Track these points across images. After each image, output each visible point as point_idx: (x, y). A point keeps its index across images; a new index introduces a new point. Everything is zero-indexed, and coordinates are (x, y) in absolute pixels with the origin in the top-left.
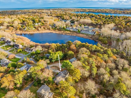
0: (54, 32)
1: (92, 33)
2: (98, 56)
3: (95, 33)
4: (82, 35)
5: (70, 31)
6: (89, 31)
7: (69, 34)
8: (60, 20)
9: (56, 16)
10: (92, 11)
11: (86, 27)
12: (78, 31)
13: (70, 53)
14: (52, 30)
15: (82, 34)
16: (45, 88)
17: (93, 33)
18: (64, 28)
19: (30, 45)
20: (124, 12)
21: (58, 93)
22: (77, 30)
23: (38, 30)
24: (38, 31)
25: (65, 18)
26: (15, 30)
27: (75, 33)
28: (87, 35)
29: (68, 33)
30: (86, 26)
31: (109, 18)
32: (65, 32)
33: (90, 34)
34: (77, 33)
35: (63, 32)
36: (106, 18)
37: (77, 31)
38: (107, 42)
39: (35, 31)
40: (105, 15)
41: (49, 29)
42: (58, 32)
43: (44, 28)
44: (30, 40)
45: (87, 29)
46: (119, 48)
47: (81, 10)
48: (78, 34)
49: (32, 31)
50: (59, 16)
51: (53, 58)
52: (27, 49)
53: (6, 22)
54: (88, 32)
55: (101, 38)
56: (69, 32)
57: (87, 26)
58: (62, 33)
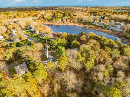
0: (78, 25)
1: (120, 30)
3: (124, 30)
4: (108, 31)
5: (95, 25)
7: (92, 29)
9: (90, 12)
11: (117, 23)
12: (105, 26)
15: (108, 29)
17: (122, 29)
18: (90, 22)
22: (103, 25)
25: (98, 14)
26: (44, 21)
28: (113, 31)
32: (89, 26)
33: (117, 30)
37: (104, 26)
39: (61, 23)
42: (82, 26)
43: (70, 21)
49: (58, 23)
50: (93, 13)
52: (41, 35)
53: (40, 14)
56: (93, 26)
57: (119, 23)
58: (86, 26)
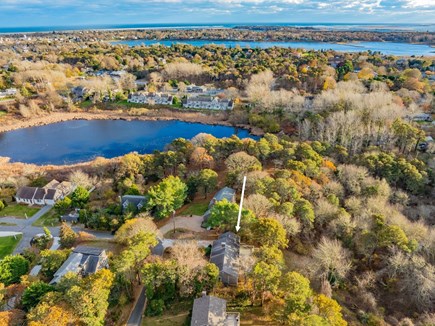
0: (89, 117)
1: (221, 105)
2: (295, 169)
3: (230, 105)
4: (194, 114)
5: (146, 106)
6: (210, 100)
7: (147, 118)
8: (84, 71)
9: (62, 58)
10: (177, 35)
12: (174, 102)
13: (210, 176)
14: (76, 112)
15: (190, 111)
16: (211, 305)
17: (226, 105)
18: (118, 99)
19: (28, 177)
20: (269, 36)
21: (246, 311)
22: (169, 100)
23: (19, 115)
24: (19, 118)
25: (104, 65)
27: (168, 112)
28: (208, 112)
29: (143, 114)
30: (192, 86)
31: (239, 55)
32: (130, 112)
33: (215, 108)
34: (173, 110)
35: (121, 111)
36: (233, 56)
37: (171, 103)
38: (278, 125)
39: (10, 122)
40: (224, 46)
41: (64, 108)
42: (103, 115)
43: (43, 107)
44: (8, 159)
45: (197, 94)
46: (325, 138)
47: (140, 35)
48: (177, 114)
50: (77, 60)
51: (165, 204)
52: (26, 194)
54: (208, 103)
55: (256, 118)
56: (144, 110)
58: (119, 115)
